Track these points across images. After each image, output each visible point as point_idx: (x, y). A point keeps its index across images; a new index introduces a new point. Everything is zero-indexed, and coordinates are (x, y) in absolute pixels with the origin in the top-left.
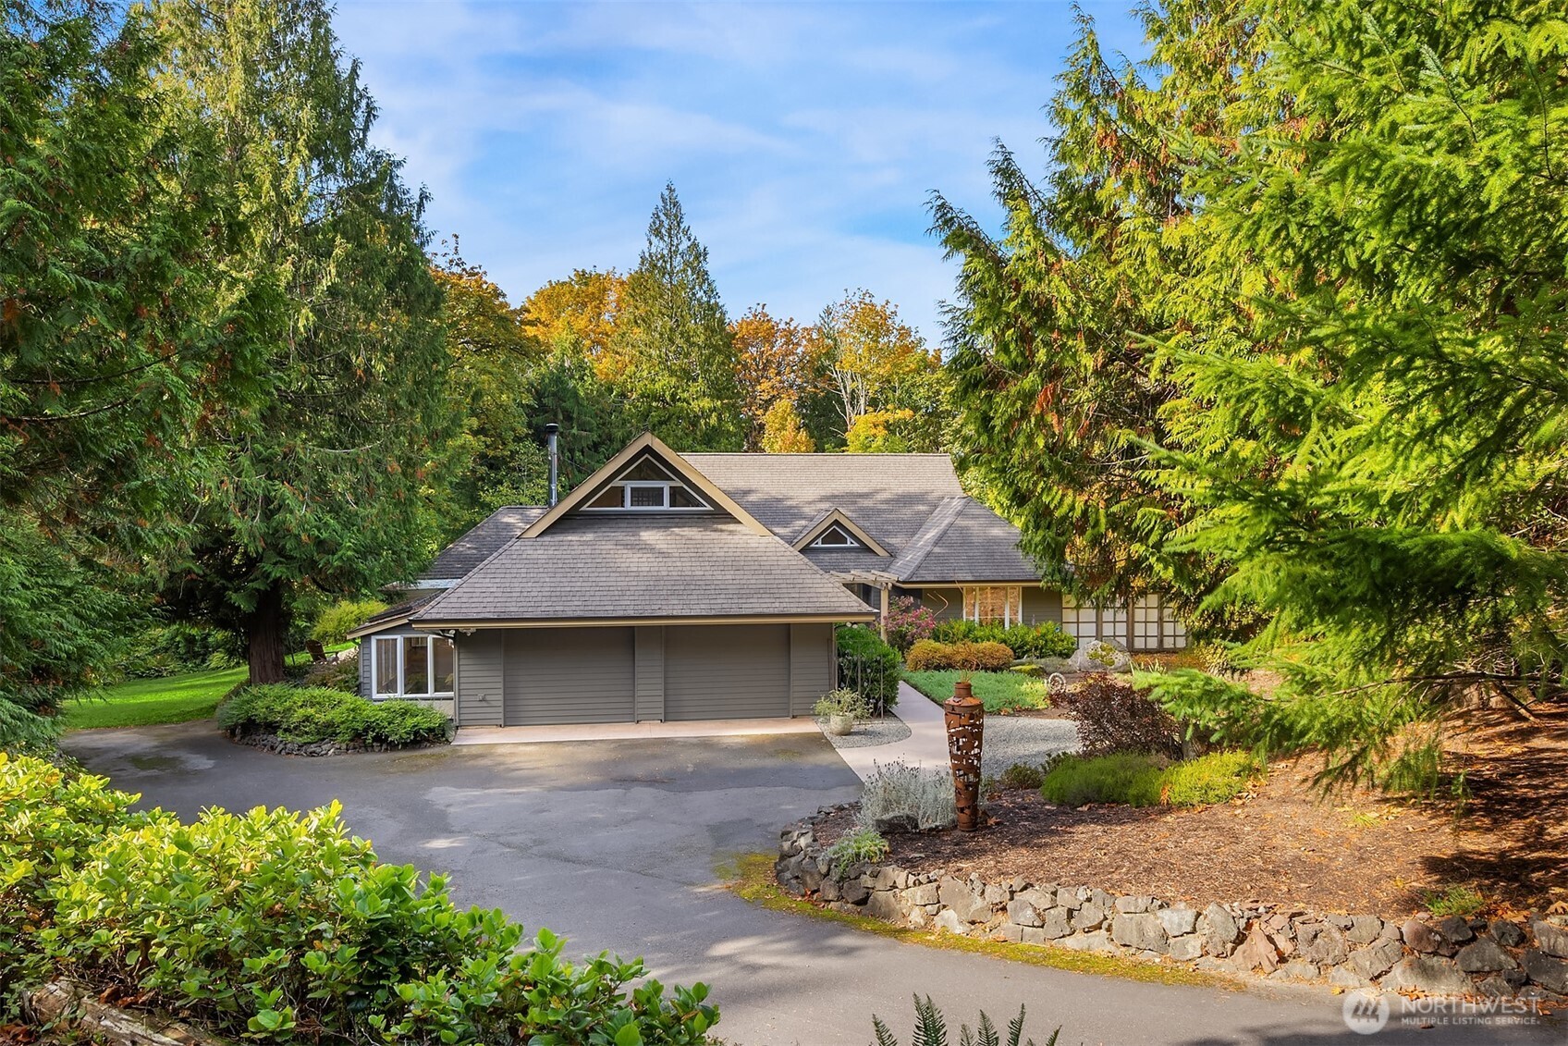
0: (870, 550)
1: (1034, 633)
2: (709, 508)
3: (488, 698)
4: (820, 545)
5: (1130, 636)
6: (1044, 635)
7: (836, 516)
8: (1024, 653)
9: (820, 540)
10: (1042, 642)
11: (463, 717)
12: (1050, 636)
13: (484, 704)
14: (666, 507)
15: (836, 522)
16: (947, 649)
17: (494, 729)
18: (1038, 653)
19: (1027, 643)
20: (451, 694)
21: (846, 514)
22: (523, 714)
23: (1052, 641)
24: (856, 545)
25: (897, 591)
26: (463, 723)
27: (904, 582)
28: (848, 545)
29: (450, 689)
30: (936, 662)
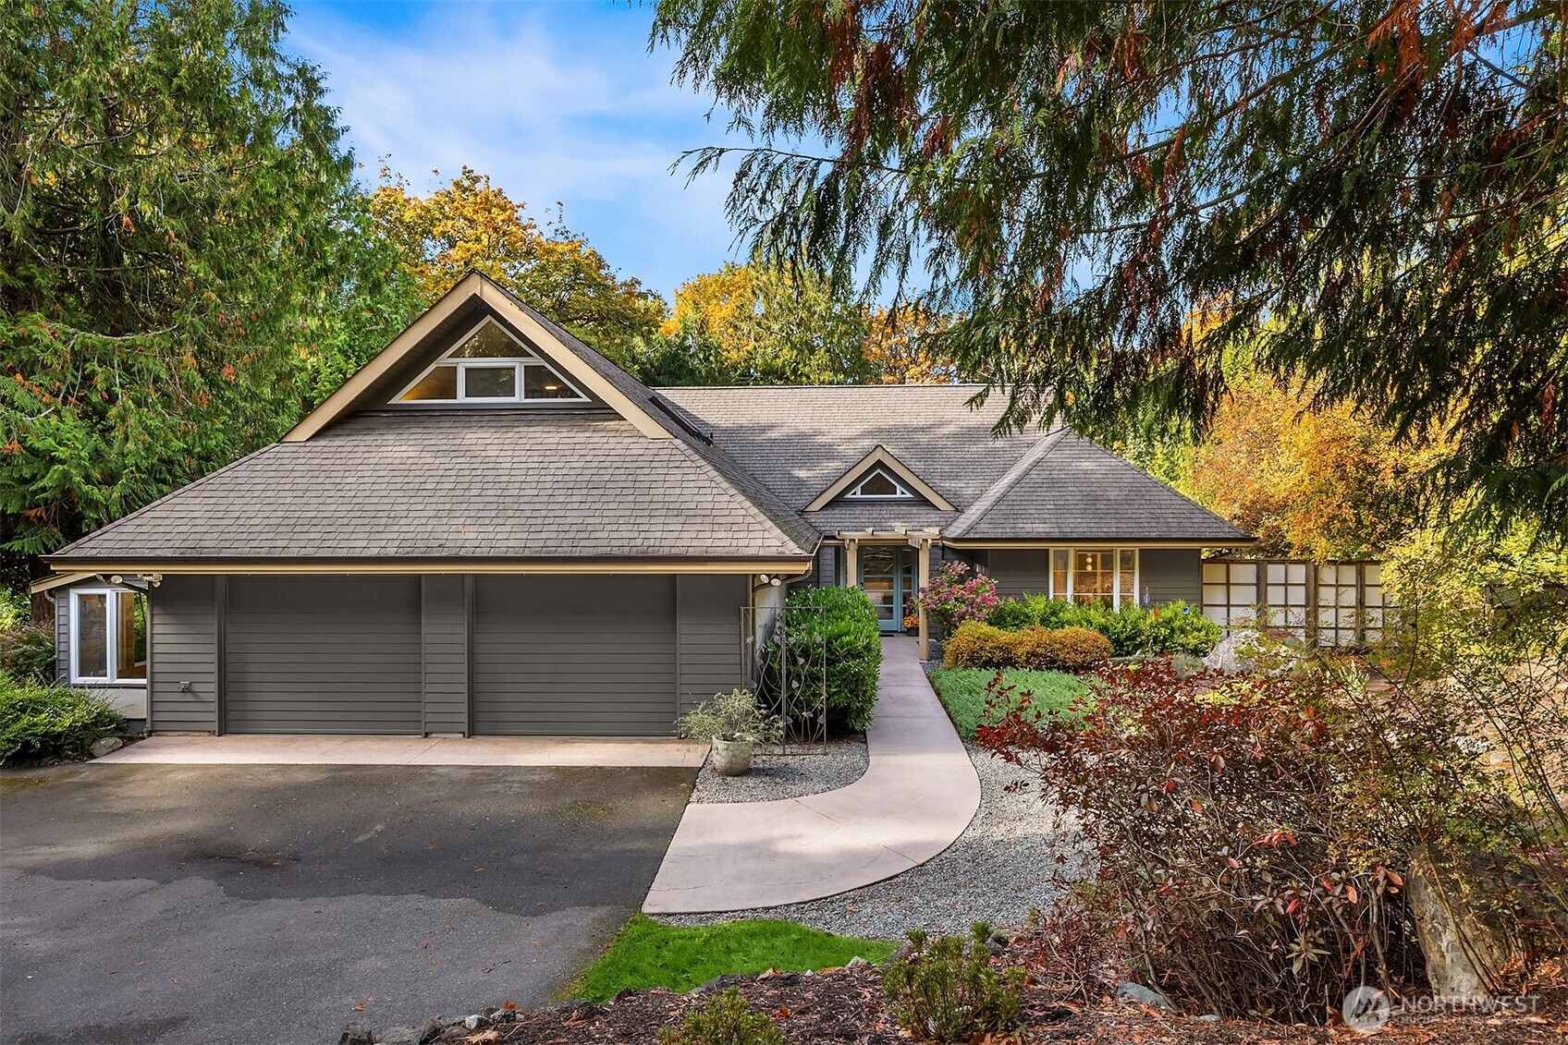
0: (926, 502)
1: (1151, 619)
2: (585, 399)
3: (196, 688)
4: (859, 495)
5: (1313, 629)
6: (1169, 621)
7: (879, 455)
8: (1137, 647)
9: (858, 489)
10: (1164, 631)
11: (158, 717)
12: (1177, 624)
13: (189, 697)
14: (519, 397)
15: (880, 464)
16: (1005, 636)
17: (205, 738)
18: (1157, 649)
19: (1140, 633)
20: (144, 681)
21: (892, 452)
22: (251, 716)
23: (1182, 631)
24: (908, 495)
25: (943, 551)
26: (159, 726)
27: (955, 540)
28: (898, 495)
29: (142, 674)
30: (985, 655)
